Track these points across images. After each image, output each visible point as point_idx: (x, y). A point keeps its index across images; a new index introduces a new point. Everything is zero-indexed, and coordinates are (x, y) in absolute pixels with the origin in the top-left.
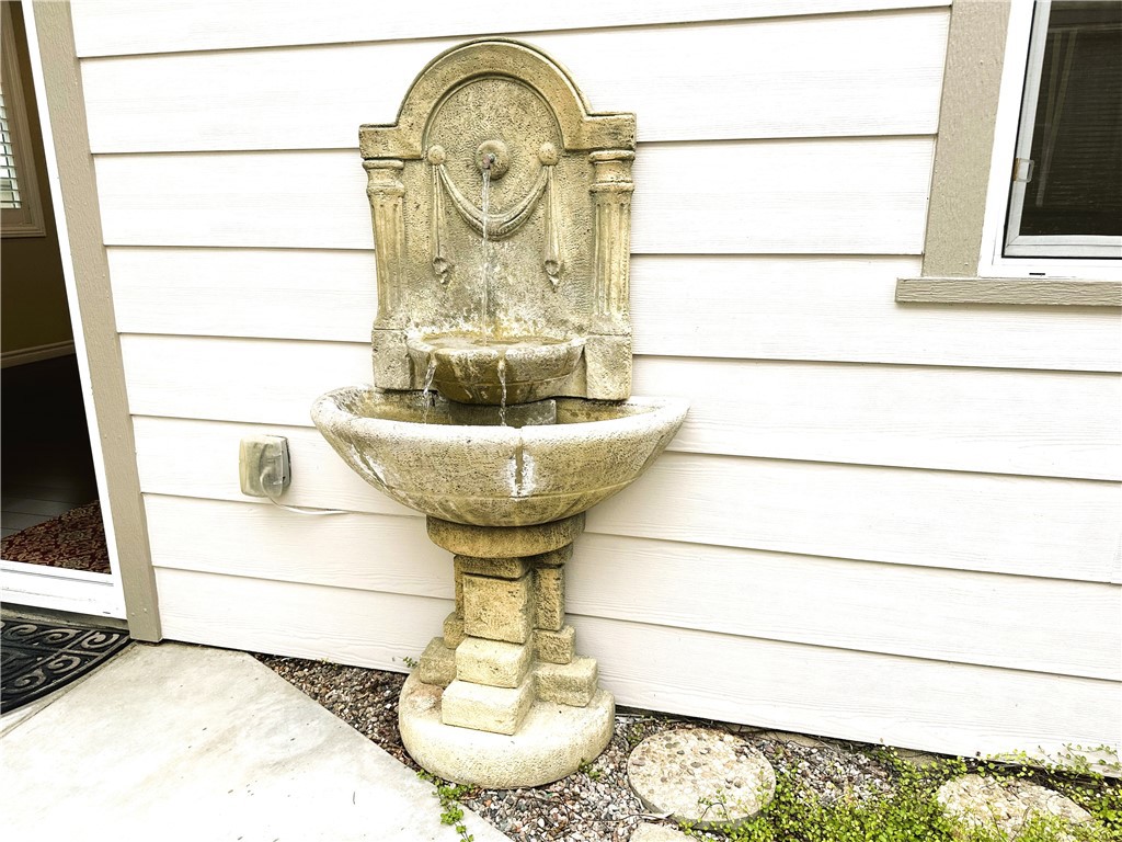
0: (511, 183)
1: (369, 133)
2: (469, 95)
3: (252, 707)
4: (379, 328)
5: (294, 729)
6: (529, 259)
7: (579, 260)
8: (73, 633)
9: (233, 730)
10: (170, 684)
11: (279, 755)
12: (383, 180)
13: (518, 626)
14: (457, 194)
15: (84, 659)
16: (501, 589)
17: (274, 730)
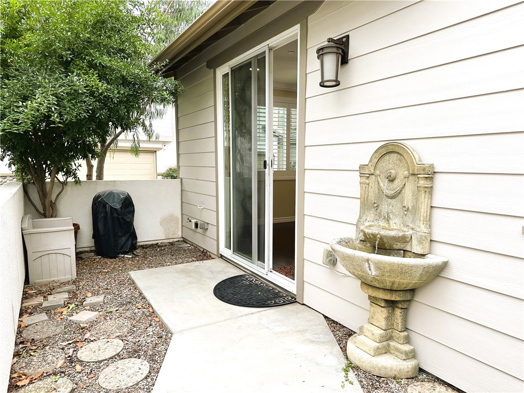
0: (396, 182)
1: (362, 167)
2: (387, 157)
3: (315, 327)
4: (359, 221)
5: (321, 336)
6: (399, 205)
7: (413, 207)
8: (285, 295)
9: (307, 330)
10: (299, 314)
11: (314, 340)
12: (364, 180)
13: (383, 323)
14: (381, 185)
15: (284, 302)
16: (380, 309)
17: (316, 334)
